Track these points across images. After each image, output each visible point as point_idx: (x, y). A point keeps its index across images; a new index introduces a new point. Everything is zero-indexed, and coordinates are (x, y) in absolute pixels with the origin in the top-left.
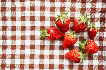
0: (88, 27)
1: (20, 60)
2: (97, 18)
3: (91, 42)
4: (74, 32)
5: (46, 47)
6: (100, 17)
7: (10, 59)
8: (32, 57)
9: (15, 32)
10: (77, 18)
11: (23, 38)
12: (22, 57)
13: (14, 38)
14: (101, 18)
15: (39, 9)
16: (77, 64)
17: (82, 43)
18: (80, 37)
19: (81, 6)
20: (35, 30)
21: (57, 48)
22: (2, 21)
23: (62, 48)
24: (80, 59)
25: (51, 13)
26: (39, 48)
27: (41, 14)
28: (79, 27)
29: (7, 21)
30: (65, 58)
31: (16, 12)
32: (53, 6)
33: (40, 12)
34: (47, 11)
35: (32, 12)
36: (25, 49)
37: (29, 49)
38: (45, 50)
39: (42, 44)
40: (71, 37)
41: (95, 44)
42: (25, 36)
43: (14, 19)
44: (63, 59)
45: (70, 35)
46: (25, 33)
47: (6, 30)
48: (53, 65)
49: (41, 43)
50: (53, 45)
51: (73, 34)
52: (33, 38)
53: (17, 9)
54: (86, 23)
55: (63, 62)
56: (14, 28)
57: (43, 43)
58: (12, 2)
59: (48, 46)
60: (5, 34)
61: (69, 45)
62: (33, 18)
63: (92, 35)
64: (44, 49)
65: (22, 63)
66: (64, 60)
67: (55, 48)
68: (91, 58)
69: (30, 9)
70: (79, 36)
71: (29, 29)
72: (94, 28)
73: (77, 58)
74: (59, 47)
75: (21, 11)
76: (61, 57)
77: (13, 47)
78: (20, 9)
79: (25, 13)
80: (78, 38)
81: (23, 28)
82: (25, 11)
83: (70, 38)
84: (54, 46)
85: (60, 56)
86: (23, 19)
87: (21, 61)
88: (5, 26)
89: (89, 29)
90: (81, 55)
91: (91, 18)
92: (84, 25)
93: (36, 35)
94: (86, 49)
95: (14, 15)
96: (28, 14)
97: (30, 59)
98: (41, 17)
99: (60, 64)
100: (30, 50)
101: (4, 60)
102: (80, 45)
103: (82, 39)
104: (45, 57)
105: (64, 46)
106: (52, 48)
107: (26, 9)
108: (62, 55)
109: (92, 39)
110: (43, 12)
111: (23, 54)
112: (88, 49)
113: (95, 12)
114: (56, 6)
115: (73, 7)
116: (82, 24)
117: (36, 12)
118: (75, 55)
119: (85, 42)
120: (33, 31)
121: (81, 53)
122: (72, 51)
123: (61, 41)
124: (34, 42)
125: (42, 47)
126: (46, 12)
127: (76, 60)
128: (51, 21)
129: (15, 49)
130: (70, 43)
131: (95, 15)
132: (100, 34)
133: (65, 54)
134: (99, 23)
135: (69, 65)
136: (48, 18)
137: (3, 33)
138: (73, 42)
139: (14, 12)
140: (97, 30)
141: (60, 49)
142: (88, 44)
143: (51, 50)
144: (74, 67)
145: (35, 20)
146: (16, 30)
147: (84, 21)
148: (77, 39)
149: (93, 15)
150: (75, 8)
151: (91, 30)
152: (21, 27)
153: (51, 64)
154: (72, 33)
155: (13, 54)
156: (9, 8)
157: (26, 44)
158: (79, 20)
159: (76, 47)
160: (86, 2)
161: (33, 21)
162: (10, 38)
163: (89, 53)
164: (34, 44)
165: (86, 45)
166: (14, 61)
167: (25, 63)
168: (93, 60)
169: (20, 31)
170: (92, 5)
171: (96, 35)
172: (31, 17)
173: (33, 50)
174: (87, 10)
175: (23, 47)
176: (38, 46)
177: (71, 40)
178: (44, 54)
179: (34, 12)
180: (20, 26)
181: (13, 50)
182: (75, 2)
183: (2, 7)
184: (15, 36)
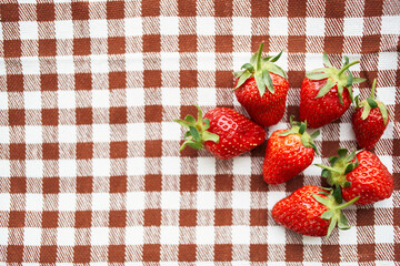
0: (354, 104)
1: (107, 229)
2: (386, 73)
3: (366, 160)
4: (304, 124)
5: (202, 182)
6: (395, 67)
7: (73, 230)
8: (153, 217)
9: (90, 131)
10: (312, 74)
11: (119, 150)
12: (117, 219)
13: (84, 151)
14: (398, 72)
15: (176, 45)
16: (318, 241)
17: (332, 163)
18: (324, 143)
19: (327, 29)
20: (160, 120)
21: (243, 184)
22: (42, 90)
23: (259, 184)
24: (329, 221)
25: (218, 59)
26: (175, 186)
27: (182, 60)
28: (323, 107)
29: (58, 92)
30: (270, 220)
31: (91, 56)
32: (224, 33)
33: (177, 55)
34: (205, 49)
35: (150, 55)
36: (125, 190)
37: (142, 190)
38: (198, 192)
39: (188, 172)
40: (292, 144)
41: (382, 167)
42: (125, 143)
43: (84, 81)
44: (266, 224)
45: (289, 135)
46: (124, 132)
47: (56, 124)
48: (230, 246)
49: (184, 167)
50: (228, 172)
51: (301, 132)
52: (154, 149)
53: (94, 46)
54: (346, 91)
55: (266, 234)
56: (84, 116)
57: (192, 169)
58: (78, 22)
59: (208, 177)
60: (54, 137)
61: (288, 173)
62: (152, 79)
63: (367, 134)
64: (196, 190)
65: (118, 243)
66: (269, 227)
67: (236, 183)
68: (365, 217)
69: (140, 46)
70: (320, 138)
71: (139, 116)
72: (374, 107)
73: (317, 219)
74: (248, 182)
75: (110, 52)
76: (259, 218)
77: (84, 185)
78: (105, 46)
79: (123, 61)
80: (318, 148)
81: (118, 116)
82: (124, 52)
83: (289, 148)
84: (232, 176)
85: (253, 212)
86: (117, 80)
87: (112, 234)
88: (52, 107)
89: (358, 110)
90: (331, 209)
91: (364, 74)
92: (338, 96)
93: (164, 138)
94: (347, 187)
95: (84, 69)
96: (134, 62)
97: (146, 225)
98: (182, 72)
99: (256, 242)
100: (143, 194)
101: (50, 231)
102: (325, 170)
103: (332, 150)
104: (201, 218)
105: (268, 177)
106: (224, 183)
107: (129, 47)
108: (261, 210)
109: (368, 150)
110: (188, 55)
111: (119, 208)
112: (355, 184)
113: (376, 52)
114: (234, 33)
115: (296, 33)
116: (333, 95)
117: (163, 55)
118: (308, 206)
119: (345, 162)
120: (153, 124)
121: (329, 202)
122: (300, 194)
123: (256, 159)
124: (159, 163)
125: (189, 183)
126: (199, 54)
127: (315, 226)
128: (217, 86)
129: (90, 191)
130: (291, 164)
131: (376, 61)
132: (395, 132)
133: (270, 207)
134: (394, 89)
135: (287, 246)
136: (207, 74)
137: (45, 134)
138: (301, 159)
139: (85, 57)
140: (385, 116)
141: (253, 189)
142: (357, 168)
143: (221, 193)
144: (306, 253)
145: (160, 86)
146: (91, 123)
147: (341, 84)
148: (314, 150)
149: (371, 61)
150: (305, 37)
151: (364, 116)
152: (111, 109)
153: (221, 242)
154: (296, 129)
155: (83, 209)
156: (65, 43)
157: (129, 173)
158: (323, 81)
159: (312, 178)
160: (342, 15)
161: (155, 86)
162: (71, 153)
163: (360, 199)
164: (160, 172)
165: (349, 171)
166: (88, 235)
167: (127, 243)
168: (373, 224)
169: (108, 125)
170: (367, 26)
171: (382, 133)
172: (146, 73)
173: (155, 193)
174: (346, 43)
175: (118, 184)
176: (175, 177)
177: (293, 153)
178: (194, 207)
179: (157, 55)
180: (108, 106)
181: (84, 197)
182: (304, 15)
183: (40, 41)
184: (90, 145)
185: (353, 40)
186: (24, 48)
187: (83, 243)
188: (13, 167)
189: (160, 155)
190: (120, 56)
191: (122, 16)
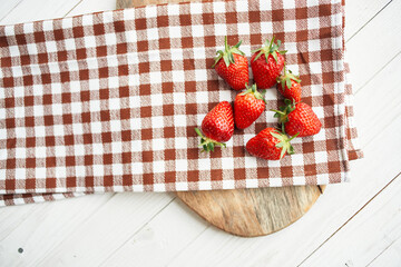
1: (141, 164)
2: (314, 53)
6: (319, 49)
7: (121, 165)
9: (128, 101)
14: (322, 52)
15: (180, 44)
16: (277, 164)
19: (274, 28)
20: (172, 92)
25: (206, 51)
26: (184, 134)
27: (184, 53)
29: (109, 78)
30: (246, 153)
31: (127, 54)
32: (210, 35)
33: (181, 50)
34: (198, 46)
35: (163, 51)
36: (151, 138)
37: (162, 137)
39: (191, 124)
42: (150, 107)
44: (244, 156)
46: (149, 100)
47: (108, 98)
48: (221, 170)
49: (188, 121)
53: (129, 48)
55: (244, 162)
57: (194, 122)
60: (107, 106)
64: (196, 136)
65: (149, 172)
66: (246, 158)
68: (308, 148)
69: (157, 46)
71: (158, 89)
73: (273, 147)
75: (139, 51)
78: (135, 47)
79: (147, 56)
82: (147, 50)
85: (234, 148)
86: (144, 68)
87: (144, 167)
88: (105, 88)
90: (283, 141)
91: (300, 55)
93: (175, 103)
95: (123, 62)
96: (154, 56)
97: (166, 160)
98: (184, 61)
99: (238, 167)
100: (163, 140)
104: (201, 154)
107: (150, 46)
108: (240, 147)
110: (188, 50)
111: (148, 149)
113: (306, 40)
115: (255, 32)
117: (172, 50)
118: (268, 140)
120: (167, 94)
124: (173, 119)
126: (195, 49)
128: (207, 68)
129: (130, 140)
131: (307, 46)
132: (324, 90)
133: (245, 144)
134: (320, 63)
135: (258, 169)
136: (200, 61)
137: (102, 105)
139: (124, 55)
144: (271, 173)
145: (171, 70)
146: (128, 96)
150: (261, 34)
152: (141, 86)
153: (215, 168)
155: (126, 151)
156: (112, 47)
157: (153, 127)
160: (283, 19)
161: (168, 70)
162: (117, 116)
164: (173, 125)
166: (130, 168)
167: (154, 172)
168: (313, 151)
169: (139, 96)
170: (299, 25)
172: (162, 62)
173: (170, 139)
174: (286, 36)
176: (183, 128)
178: (196, 147)
179: (168, 50)
180: (139, 84)
181: (126, 144)
182: (259, 21)
183: (97, 48)
184: (129, 110)
185: (290, 34)
186: (88, 53)
187: (127, 173)
188: (84, 127)
189: (173, 114)
190: (145, 53)
191: (146, 28)
